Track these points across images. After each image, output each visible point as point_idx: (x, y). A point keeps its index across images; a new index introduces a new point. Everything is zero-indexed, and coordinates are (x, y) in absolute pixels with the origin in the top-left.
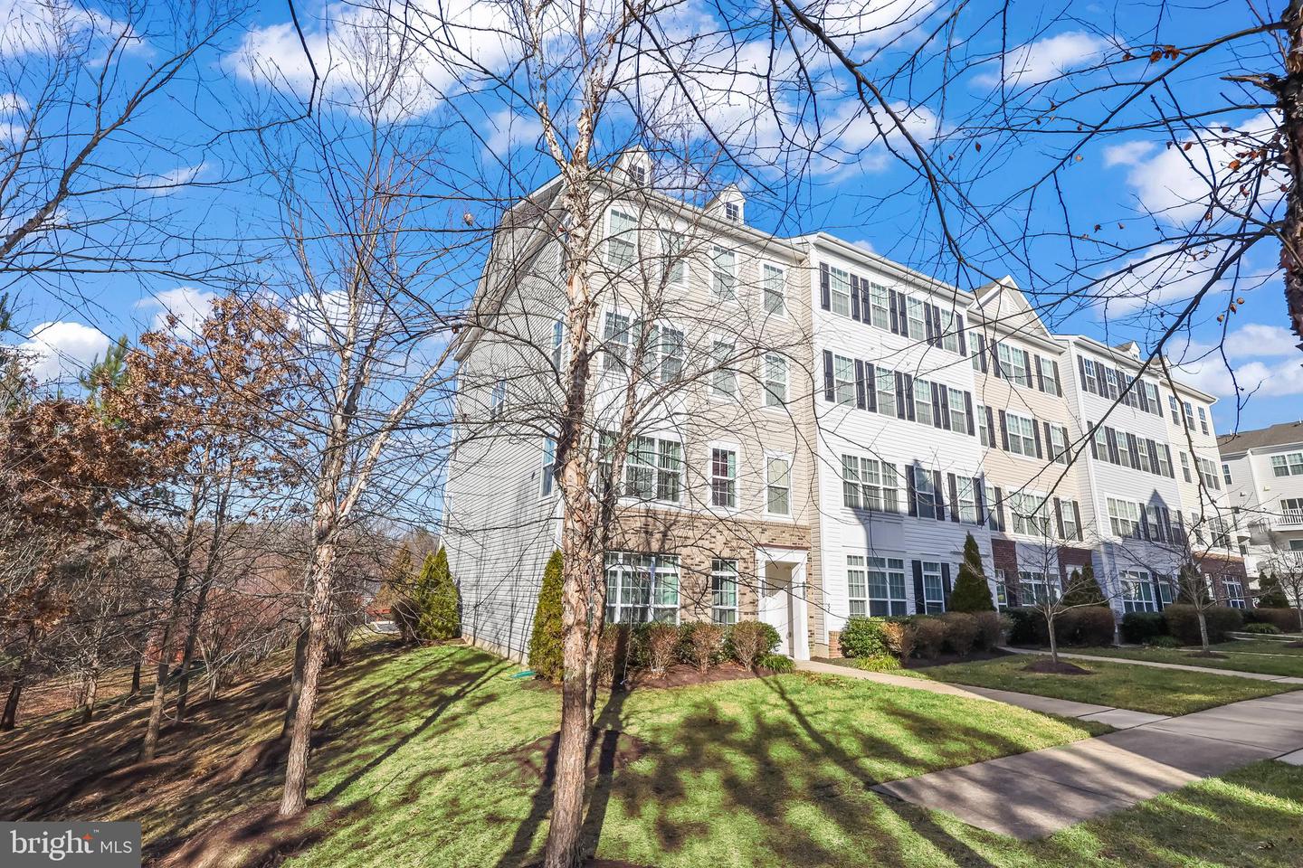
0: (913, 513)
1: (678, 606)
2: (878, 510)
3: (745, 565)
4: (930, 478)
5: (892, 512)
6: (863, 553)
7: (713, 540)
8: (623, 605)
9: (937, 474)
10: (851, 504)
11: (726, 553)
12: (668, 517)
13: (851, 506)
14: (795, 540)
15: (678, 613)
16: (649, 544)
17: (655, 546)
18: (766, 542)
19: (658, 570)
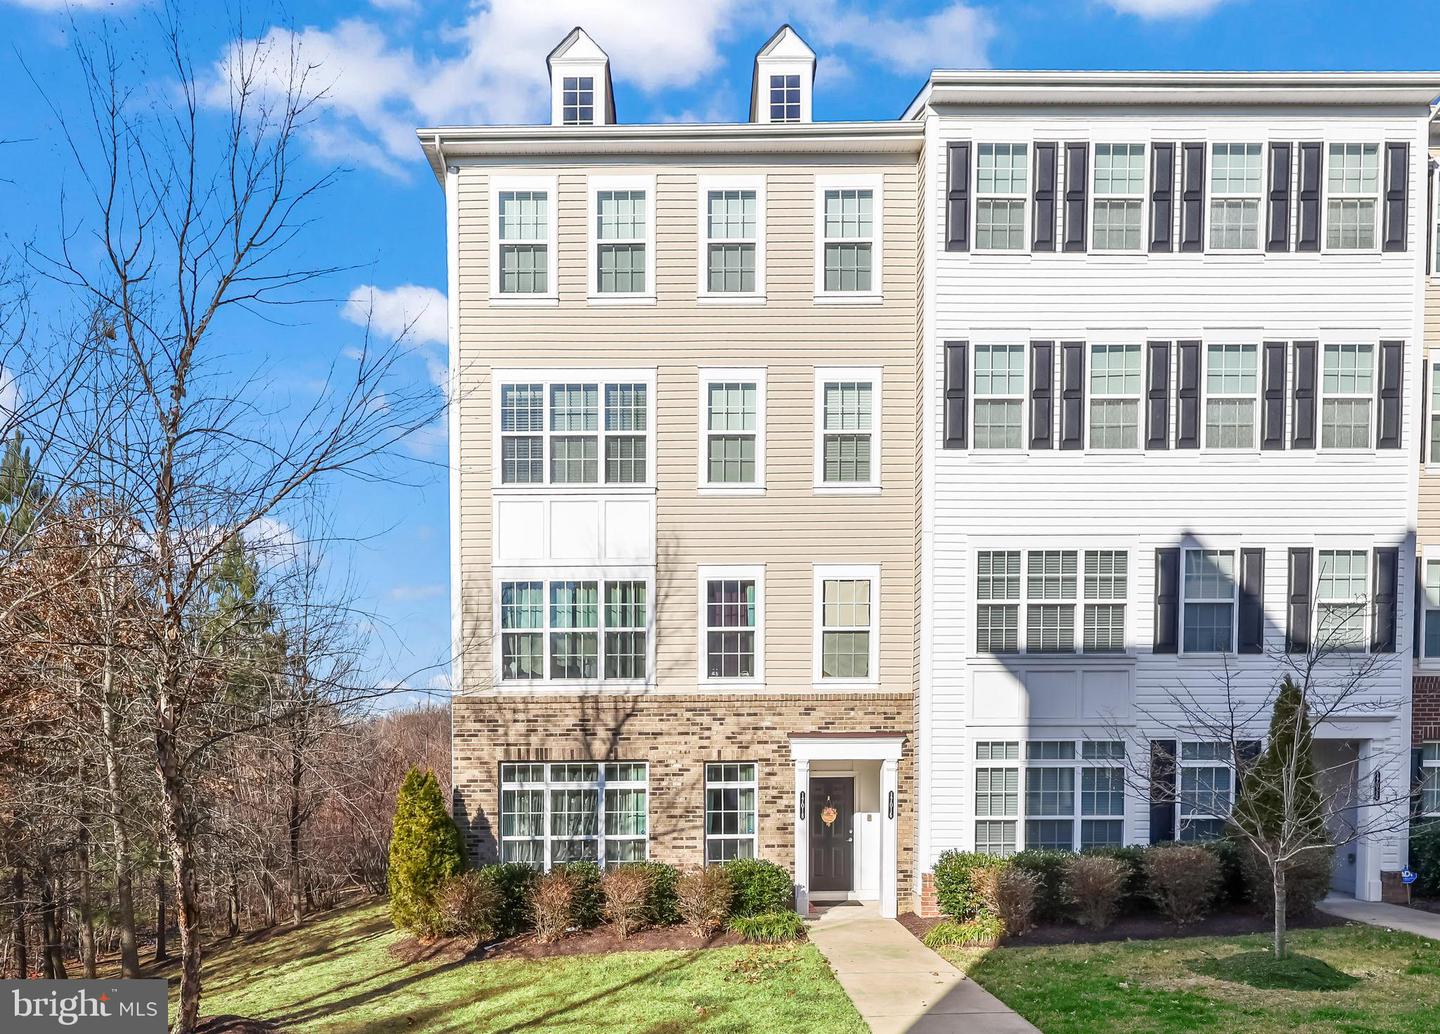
0: (1166, 644)
1: (646, 837)
2: (1068, 649)
3: (767, 769)
4: (1234, 569)
5: (1108, 653)
6: (1019, 735)
7: (706, 733)
8: (555, 838)
9: (1254, 558)
10: (996, 644)
11: (730, 753)
12: (621, 705)
13: (996, 650)
14: (879, 720)
15: (648, 846)
16: (588, 746)
17: (599, 748)
18: (814, 728)
19: (611, 785)
